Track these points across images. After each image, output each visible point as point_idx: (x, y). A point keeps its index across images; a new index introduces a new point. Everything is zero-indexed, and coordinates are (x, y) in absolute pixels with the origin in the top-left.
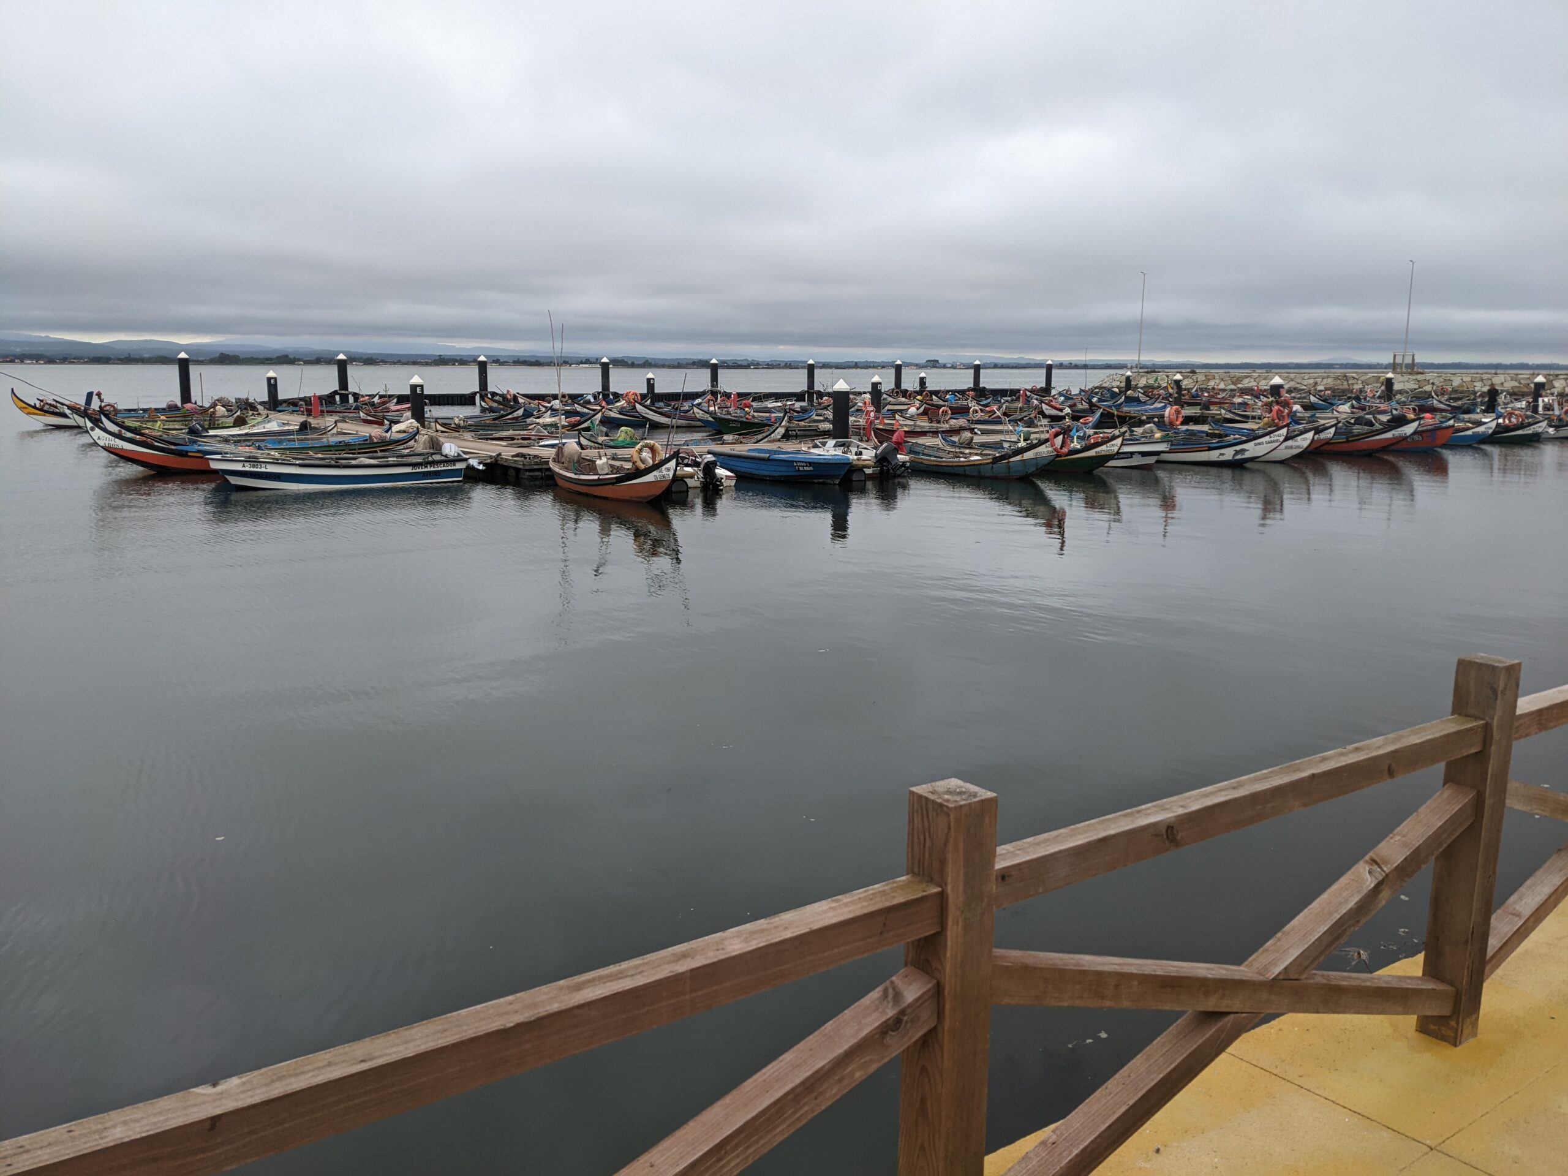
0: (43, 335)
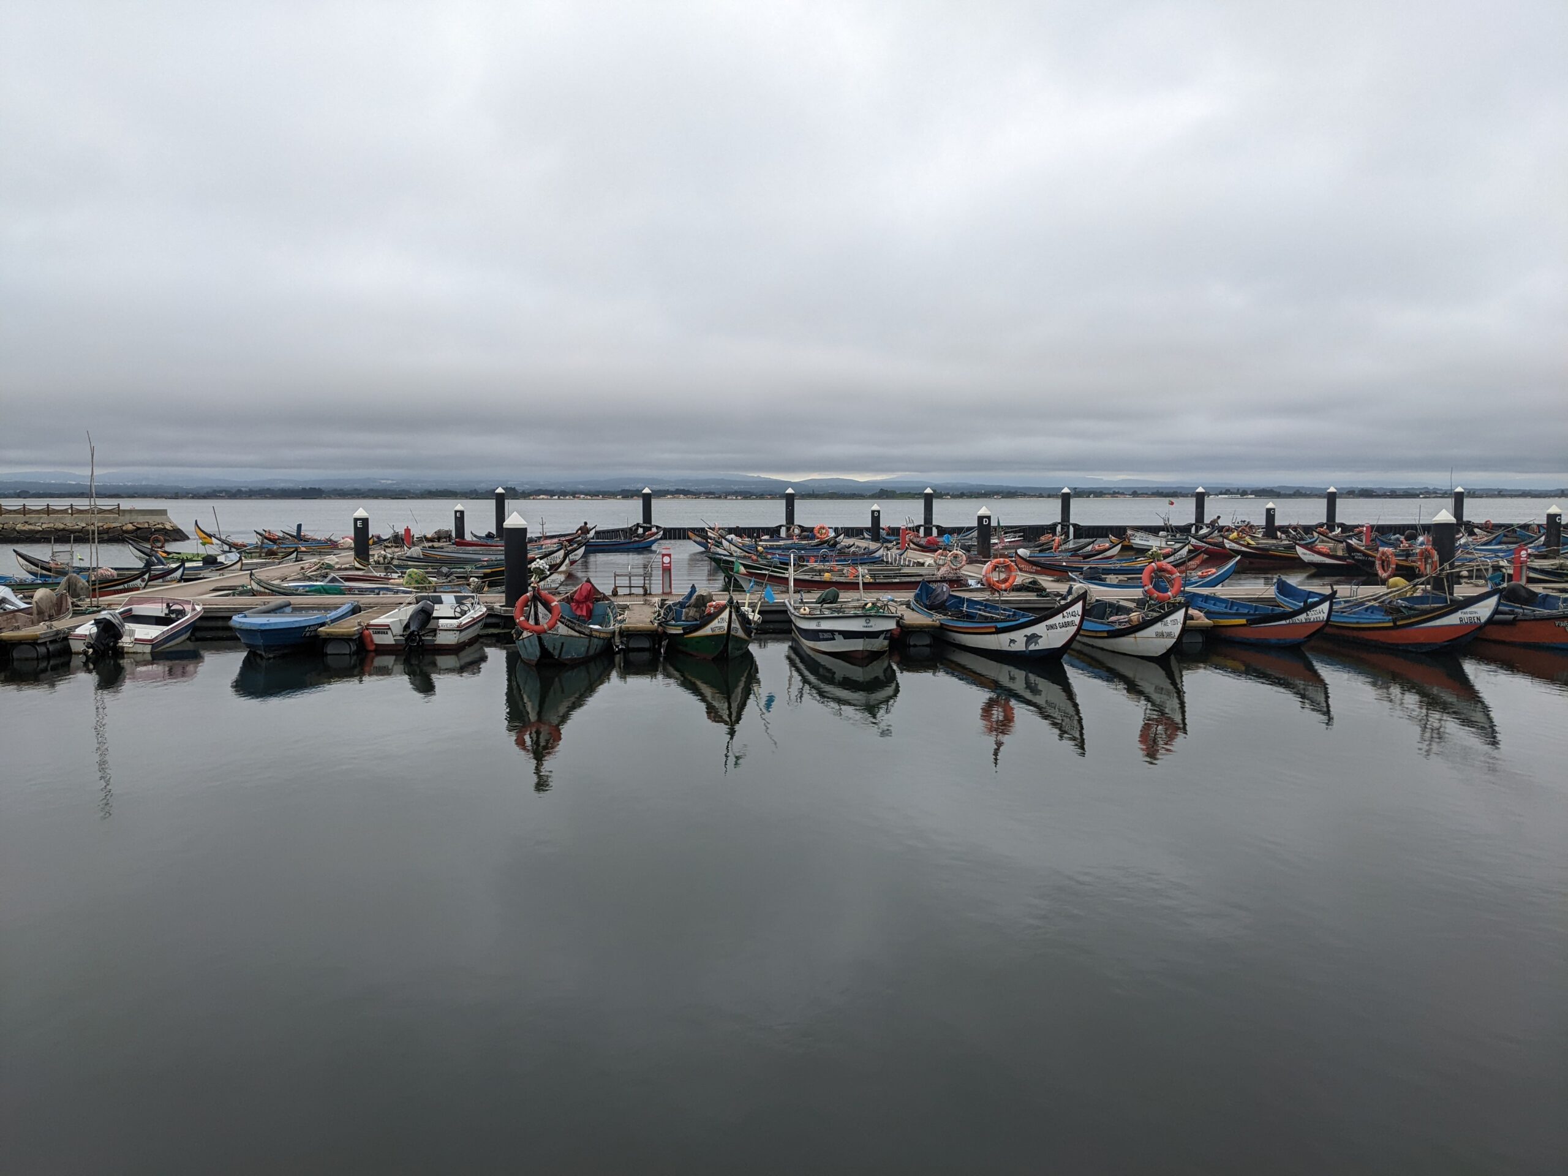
0: (755, 475)
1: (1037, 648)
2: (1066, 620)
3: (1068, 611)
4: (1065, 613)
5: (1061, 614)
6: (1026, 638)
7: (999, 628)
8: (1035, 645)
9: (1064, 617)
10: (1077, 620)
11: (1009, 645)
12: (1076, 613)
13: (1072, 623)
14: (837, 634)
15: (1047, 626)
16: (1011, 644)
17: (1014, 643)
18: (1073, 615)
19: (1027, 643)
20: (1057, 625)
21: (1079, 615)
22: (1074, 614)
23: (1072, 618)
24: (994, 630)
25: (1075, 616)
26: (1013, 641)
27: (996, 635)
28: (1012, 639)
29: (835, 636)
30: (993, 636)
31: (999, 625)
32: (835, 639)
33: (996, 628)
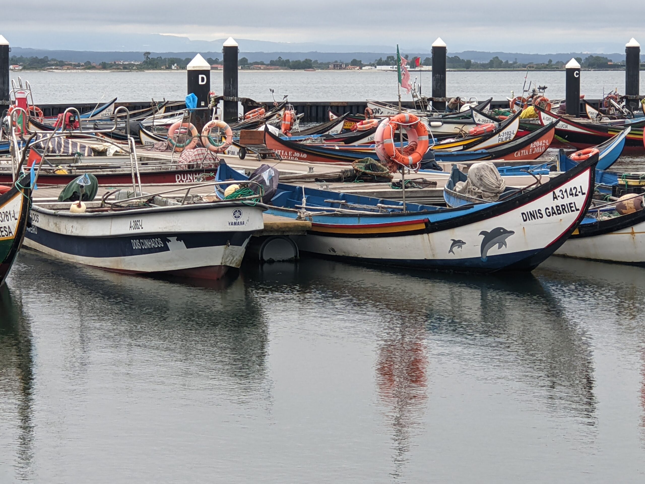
1: (504, 251)
2: (559, 202)
3: (563, 187)
4: (557, 191)
5: (552, 193)
6: (483, 237)
7: (434, 223)
8: (500, 247)
9: (555, 198)
10: (580, 201)
11: (451, 251)
12: (579, 190)
13: (570, 207)
14: (173, 239)
15: (523, 214)
16: (455, 249)
17: (460, 246)
18: (572, 194)
19: (484, 245)
20: (543, 212)
21: (583, 194)
22: (574, 192)
23: (571, 199)
24: (423, 226)
25: (576, 195)
26: (457, 243)
27: (425, 236)
28: (456, 239)
29: (169, 244)
30: (419, 237)
31: (433, 218)
32: (168, 250)
33: (427, 223)
